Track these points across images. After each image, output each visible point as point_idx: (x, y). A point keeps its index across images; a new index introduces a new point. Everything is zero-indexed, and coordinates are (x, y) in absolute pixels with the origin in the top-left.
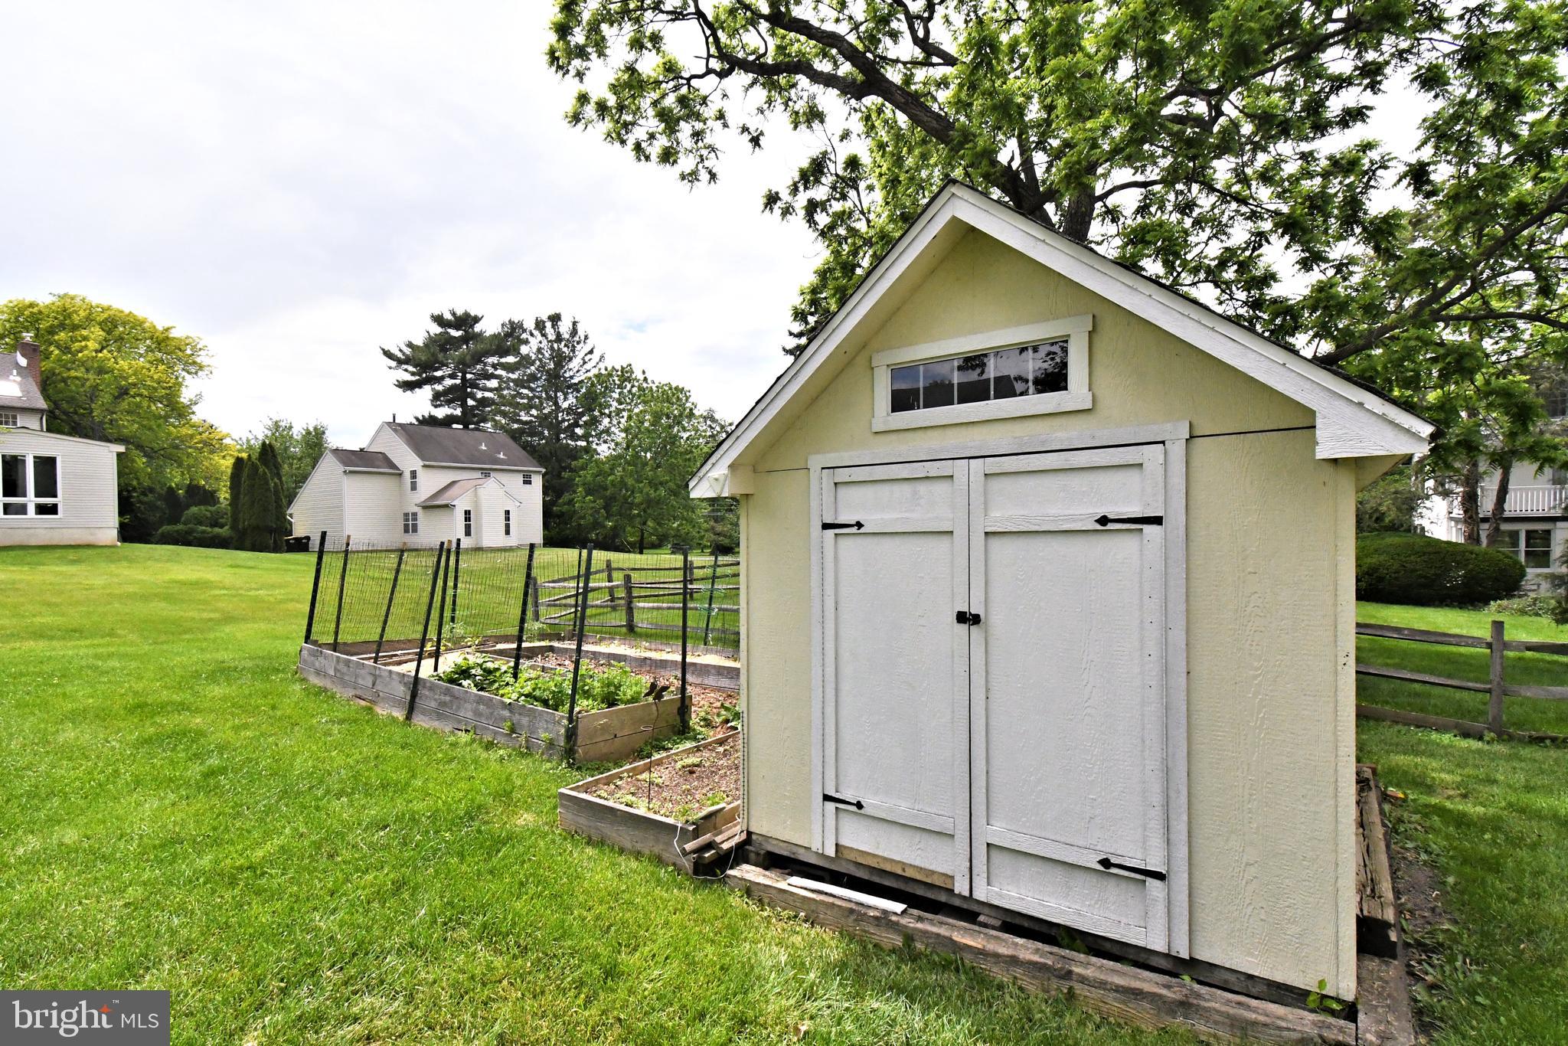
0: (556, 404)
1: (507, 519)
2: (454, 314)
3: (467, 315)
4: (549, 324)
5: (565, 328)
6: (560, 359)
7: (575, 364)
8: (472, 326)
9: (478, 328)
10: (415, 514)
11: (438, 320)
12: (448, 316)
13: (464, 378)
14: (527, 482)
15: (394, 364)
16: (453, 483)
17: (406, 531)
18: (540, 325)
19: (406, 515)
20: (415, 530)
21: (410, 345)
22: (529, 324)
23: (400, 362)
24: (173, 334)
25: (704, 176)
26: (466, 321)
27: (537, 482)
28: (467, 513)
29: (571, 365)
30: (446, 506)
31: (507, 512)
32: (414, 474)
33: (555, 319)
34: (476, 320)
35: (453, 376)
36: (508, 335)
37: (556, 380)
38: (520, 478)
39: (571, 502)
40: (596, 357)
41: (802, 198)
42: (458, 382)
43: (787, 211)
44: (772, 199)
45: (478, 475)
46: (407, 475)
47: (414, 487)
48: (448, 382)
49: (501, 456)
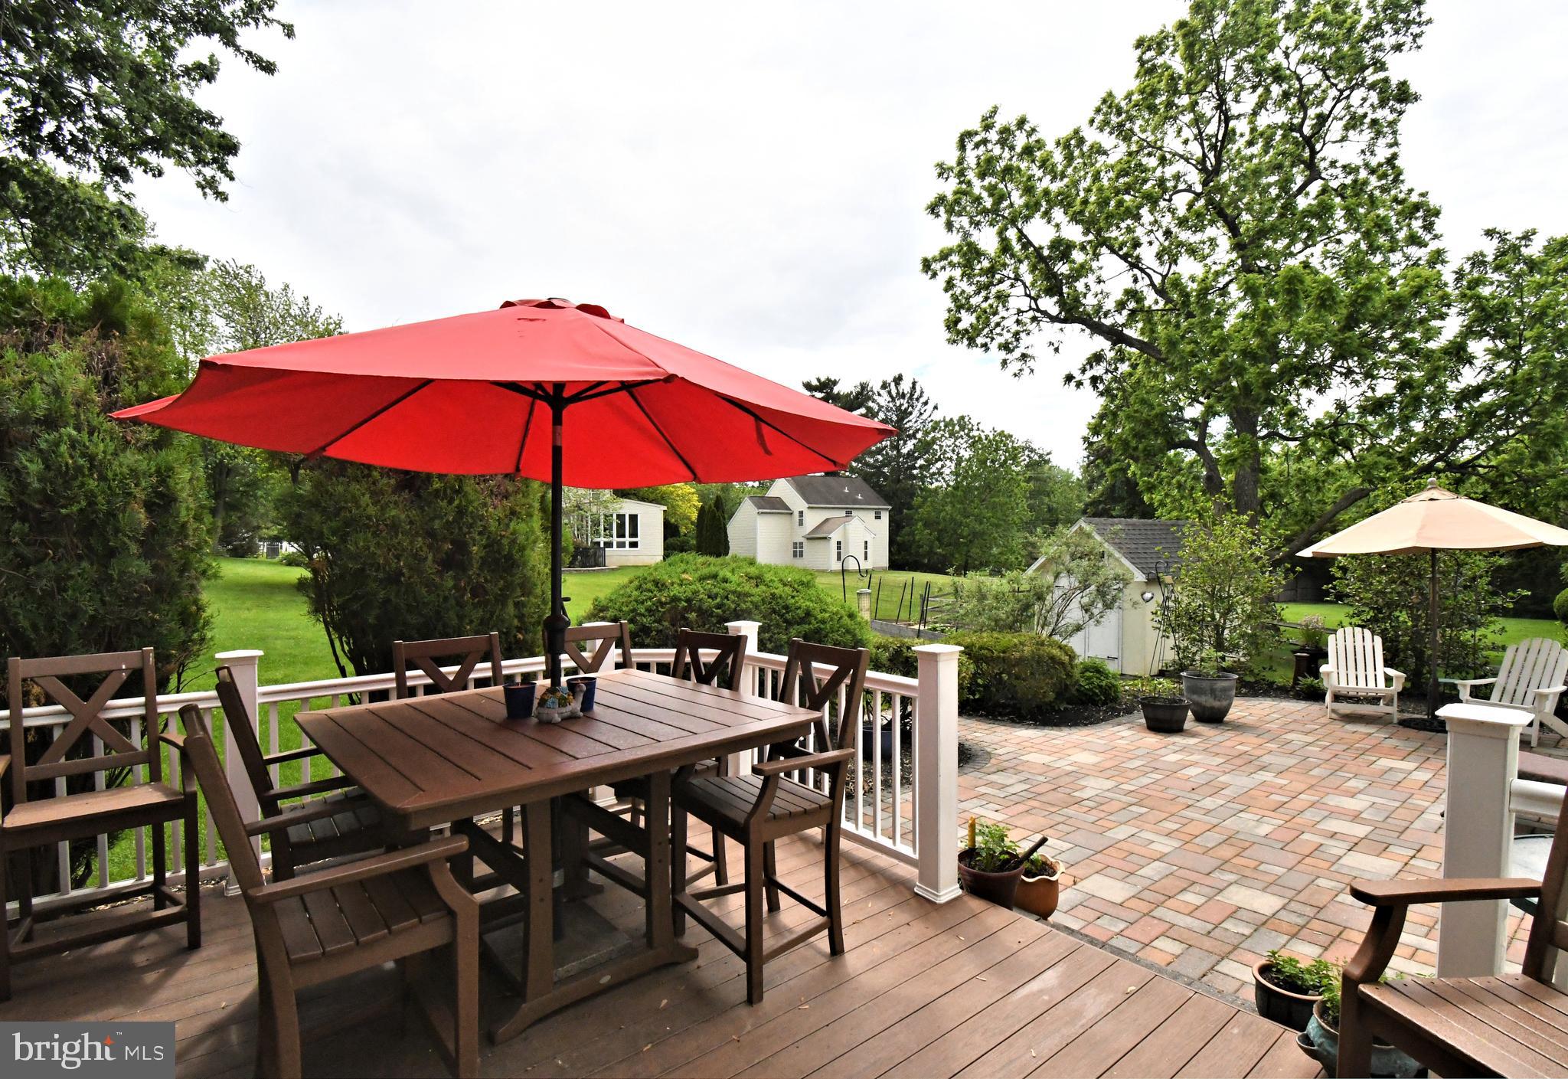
0: (899, 451)
1: (866, 548)
2: (819, 380)
3: (829, 379)
4: (893, 384)
5: (905, 387)
6: (903, 414)
7: (912, 417)
8: (832, 389)
9: (836, 390)
10: (801, 544)
11: (807, 385)
12: (815, 383)
14: (878, 518)
16: (827, 520)
17: (795, 556)
18: (885, 386)
19: (795, 544)
20: (801, 555)
22: (877, 388)
25: (1027, 371)
26: (828, 384)
27: (885, 517)
28: (839, 543)
29: (911, 417)
30: (825, 538)
31: (866, 542)
32: (801, 513)
33: (898, 380)
34: (835, 383)
36: (858, 394)
37: (900, 431)
38: (872, 514)
39: (912, 534)
40: (930, 407)
41: (1089, 374)
43: (1079, 384)
44: (1069, 378)
45: (843, 513)
46: (796, 514)
47: (801, 523)
49: (859, 496)
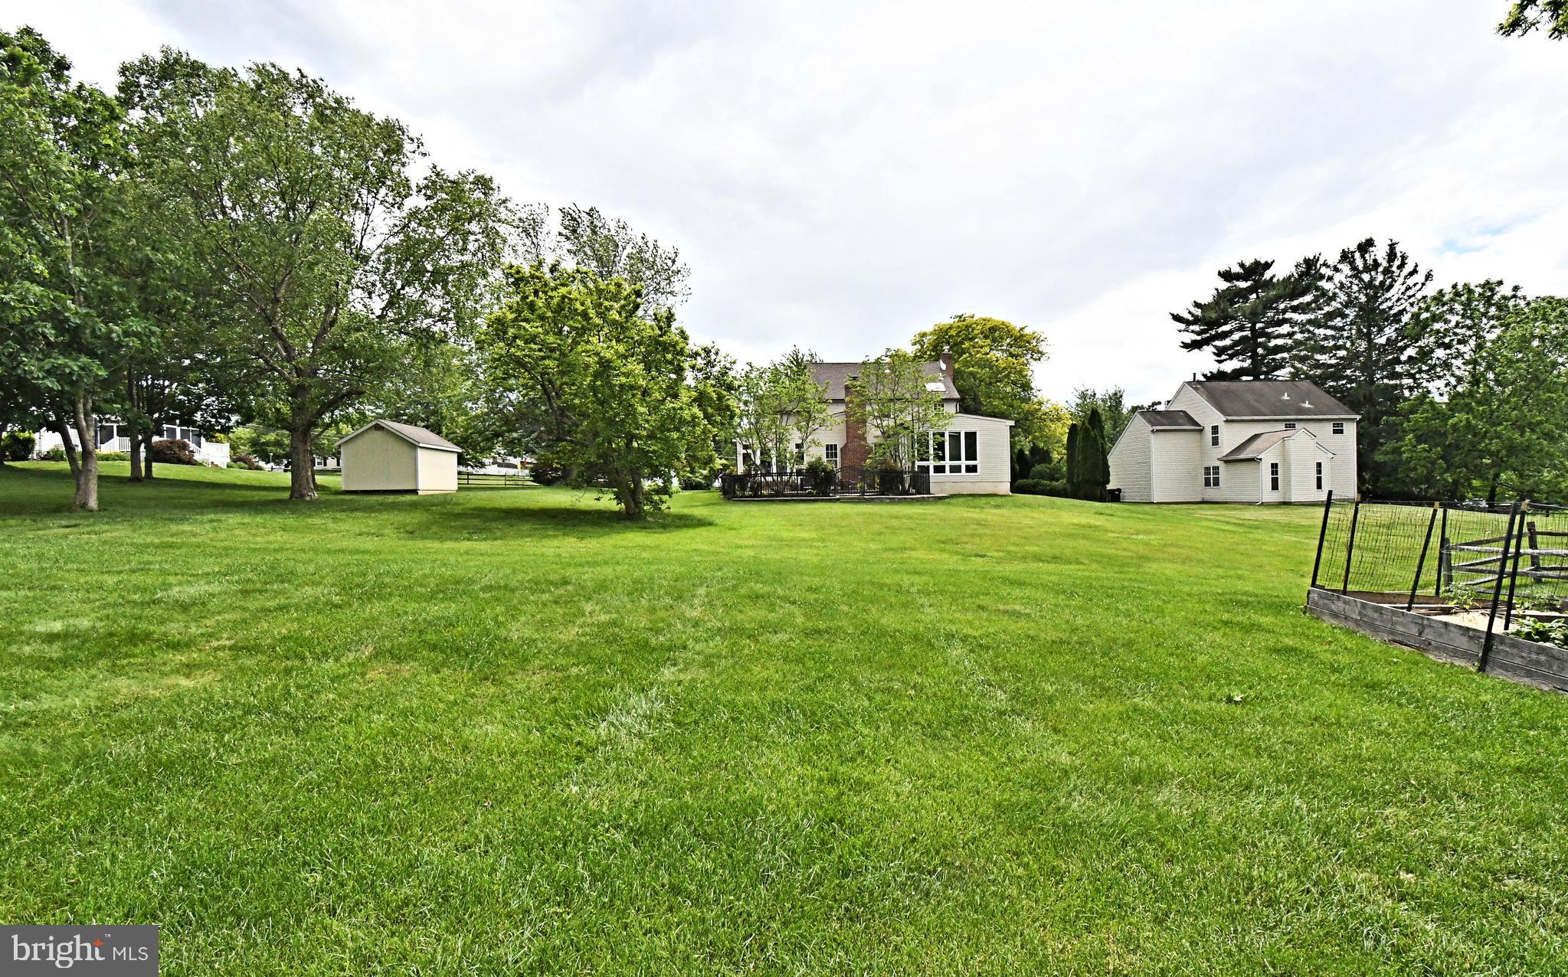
0: (1370, 341)
1: (1319, 472)
2: (1242, 265)
3: (1257, 263)
4: (1357, 255)
5: (1380, 253)
6: (1376, 291)
7: (1393, 294)
8: (1262, 274)
9: (1267, 275)
10: (1216, 468)
11: (1226, 275)
12: (1236, 269)
13: (1253, 329)
14: (1338, 431)
15: (1182, 326)
16: (1256, 437)
17: (1207, 483)
18: (1346, 257)
19: (1207, 469)
20: (1216, 483)
21: (1197, 305)
22: (1333, 258)
23: (1188, 323)
24: (1027, 331)
26: (1256, 270)
27: (1351, 430)
28: (1274, 466)
29: (1389, 295)
30: (1252, 460)
31: (1319, 465)
32: (1215, 429)
33: (1366, 246)
34: (1267, 266)
35: (1241, 328)
36: (1302, 275)
37: (1371, 315)
38: (1330, 427)
39: (1397, 451)
40: (1419, 279)
42: (1247, 333)
45: (1282, 426)
46: (1208, 431)
47: (1215, 442)
48: (1236, 336)
49: (1307, 405)
